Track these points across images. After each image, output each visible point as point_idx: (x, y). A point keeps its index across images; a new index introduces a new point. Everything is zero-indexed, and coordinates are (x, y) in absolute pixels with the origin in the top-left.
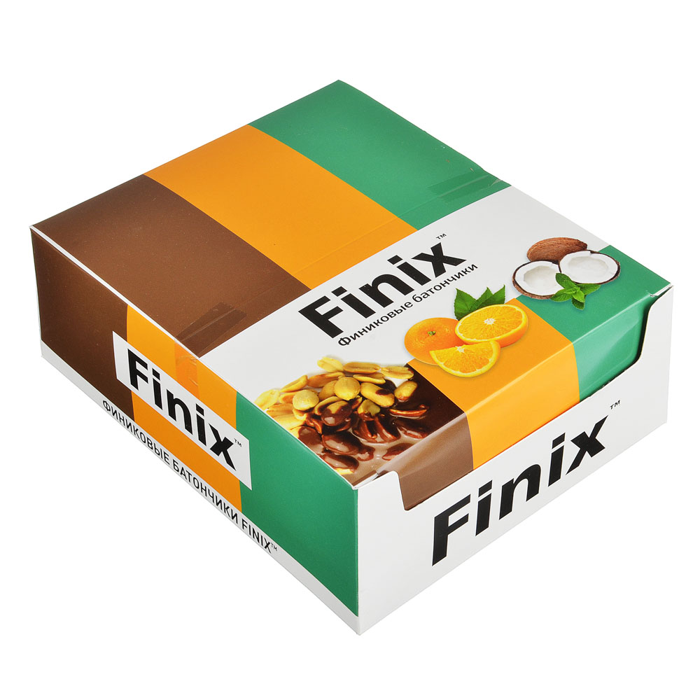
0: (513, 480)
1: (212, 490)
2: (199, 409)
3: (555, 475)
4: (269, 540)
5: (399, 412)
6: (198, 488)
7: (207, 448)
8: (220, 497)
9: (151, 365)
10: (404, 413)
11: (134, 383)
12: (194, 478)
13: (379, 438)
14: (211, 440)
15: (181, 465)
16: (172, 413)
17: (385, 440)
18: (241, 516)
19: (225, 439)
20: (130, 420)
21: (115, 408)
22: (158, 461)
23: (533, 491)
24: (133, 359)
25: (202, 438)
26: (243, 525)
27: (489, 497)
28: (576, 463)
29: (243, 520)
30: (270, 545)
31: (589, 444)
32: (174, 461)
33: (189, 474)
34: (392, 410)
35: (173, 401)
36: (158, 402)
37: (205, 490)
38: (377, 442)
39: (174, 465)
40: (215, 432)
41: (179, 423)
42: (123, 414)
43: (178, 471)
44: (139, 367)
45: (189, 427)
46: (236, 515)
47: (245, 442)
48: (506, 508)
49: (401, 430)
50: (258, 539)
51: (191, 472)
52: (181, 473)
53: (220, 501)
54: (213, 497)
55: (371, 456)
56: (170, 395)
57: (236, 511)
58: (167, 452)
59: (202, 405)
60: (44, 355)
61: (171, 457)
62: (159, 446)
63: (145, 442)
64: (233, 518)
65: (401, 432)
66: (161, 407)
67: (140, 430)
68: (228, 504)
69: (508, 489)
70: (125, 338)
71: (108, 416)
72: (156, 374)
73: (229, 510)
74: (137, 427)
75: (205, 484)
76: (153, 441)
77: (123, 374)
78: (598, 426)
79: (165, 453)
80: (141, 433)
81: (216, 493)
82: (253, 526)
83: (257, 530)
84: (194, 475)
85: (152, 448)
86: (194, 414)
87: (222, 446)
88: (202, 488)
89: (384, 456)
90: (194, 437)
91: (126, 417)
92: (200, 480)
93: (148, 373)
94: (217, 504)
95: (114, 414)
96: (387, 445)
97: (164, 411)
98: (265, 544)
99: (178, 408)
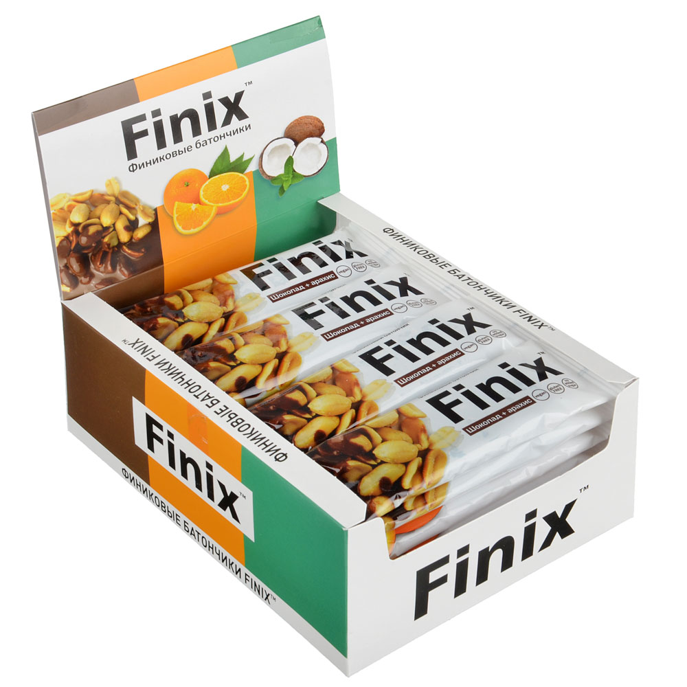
0: (488, 547)
1: (219, 547)
2: (209, 466)
3: (527, 552)
4: (269, 591)
5: (127, 250)
6: (206, 546)
7: (215, 505)
8: (226, 554)
9: (166, 427)
10: (129, 252)
11: (151, 447)
12: (203, 537)
13: (102, 269)
14: (219, 496)
15: (191, 525)
16: (184, 474)
17: (105, 272)
18: (244, 570)
19: (232, 493)
20: (146, 485)
21: (133, 474)
22: (170, 523)
23: (507, 563)
24: (150, 422)
25: (211, 495)
26: (246, 579)
27: (467, 560)
28: (547, 543)
29: (246, 575)
30: (270, 596)
31: (560, 526)
32: (185, 522)
33: (198, 533)
34: (125, 247)
35: (185, 460)
36: (172, 464)
37: (212, 548)
38: (99, 271)
39: (185, 526)
40: (223, 487)
41: (191, 482)
42: (140, 480)
43: (188, 531)
44: (155, 430)
45: (199, 486)
46: (240, 570)
47: (249, 494)
48: (482, 576)
49: (120, 266)
50: (259, 591)
51: (200, 531)
52: (191, 534)
53: (226, 558)
54: (219, 555)
55: (89, 282)
56: (183, 454)
57: (240, 565)
58: (179, 513)
59: (212, 462)
60: (70, 429)
61: (183, 518)
62: (172, 508)
63: (159, 506)
64: (237, 573)
65: (118, 268)
66: (174, 468)
67: (156, 494)
68: (233, 559)
69: (485, 556)
70: (143, 402)
71: (126, 484)
72: (171, 435)
73: (234, 566)
74: (152, 491)
75: (213, 542)
76: (167, 503)
77: (141, 440)
78: (568, 508)
79: (177, 515)
80: (156, 497)
81: (222, 550)
82: (255, 579)
83: (259, 582)
84: (203, 533)
85: (165, 512)
86: (204, 470)
87: (229, 501)
88: (209, 547)
89: (97, 284)
90: (203, 494)
91: (143, 482)
92: (208, 538)
93: (163, 435)
94: (223, 561)
95: (131, 481)
96: (103, 276)
97: (177, 472)
98: (265, 596)
99: (190, 467)
